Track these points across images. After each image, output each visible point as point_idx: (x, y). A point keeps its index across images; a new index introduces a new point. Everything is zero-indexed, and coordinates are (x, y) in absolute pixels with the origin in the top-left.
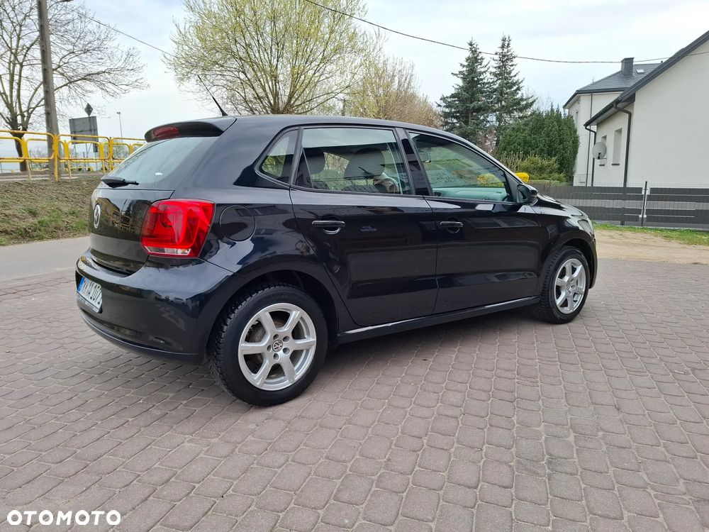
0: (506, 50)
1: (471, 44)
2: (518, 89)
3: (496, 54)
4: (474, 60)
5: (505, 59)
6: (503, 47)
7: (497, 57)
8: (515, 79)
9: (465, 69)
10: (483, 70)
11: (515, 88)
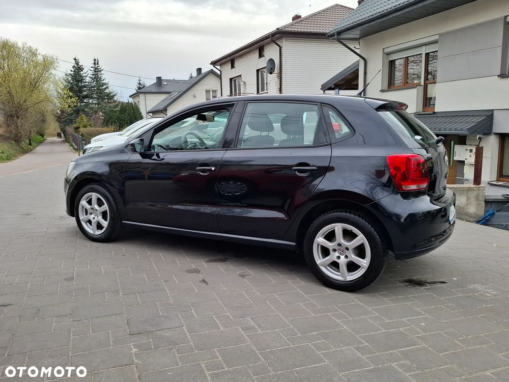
0: (97, 66)
1: (75, 59)
2: (107, 88)
3: (92, 67)
4: (78, 69)
5: (97, 70)
6: (95, 64)
7: (93, 69)
8: (104, 82)
9: (72, 73)
10: (84, 75)
11: (104, 87)
